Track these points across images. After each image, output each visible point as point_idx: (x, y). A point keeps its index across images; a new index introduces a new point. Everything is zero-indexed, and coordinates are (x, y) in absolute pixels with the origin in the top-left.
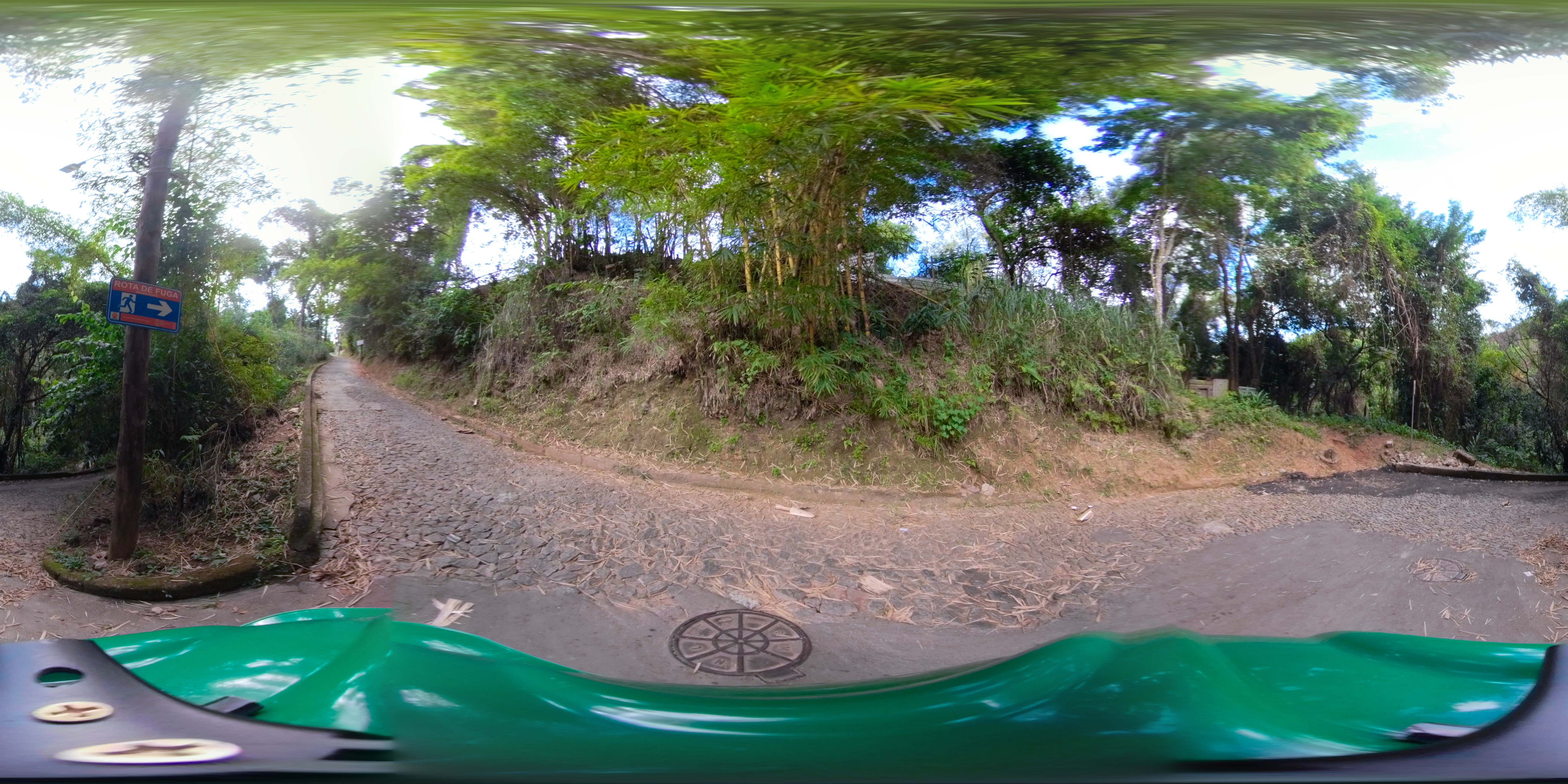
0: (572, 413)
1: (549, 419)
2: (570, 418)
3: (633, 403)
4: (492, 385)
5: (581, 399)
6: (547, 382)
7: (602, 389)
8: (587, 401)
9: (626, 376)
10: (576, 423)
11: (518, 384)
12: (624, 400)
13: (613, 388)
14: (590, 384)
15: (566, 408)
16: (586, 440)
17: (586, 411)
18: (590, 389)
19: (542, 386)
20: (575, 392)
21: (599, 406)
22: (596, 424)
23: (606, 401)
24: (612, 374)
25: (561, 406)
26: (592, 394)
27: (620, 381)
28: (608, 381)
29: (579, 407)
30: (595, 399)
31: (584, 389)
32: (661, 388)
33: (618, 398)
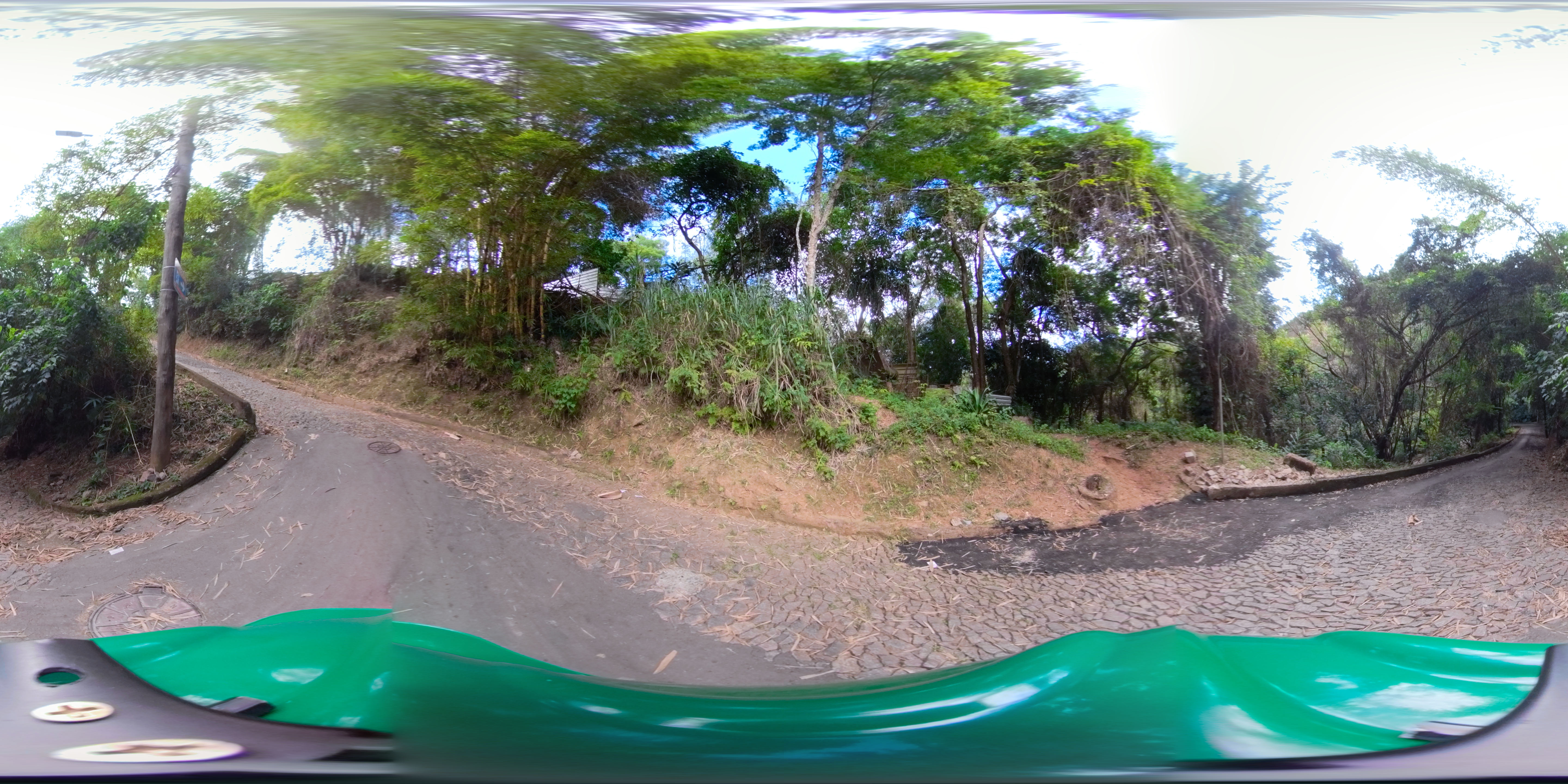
0: (351, 379)
2: (349, 382)
3: (388, 375)
4: (297, 359)
5: (356, 371)
6: (336, 359)
7: (371, 365)
8: (359, 372)
9: (385, 358)
10: (352, 385)
11: (317, 360)
12: (382, 373)
13: (376, 366)
14: (363, 363)
15: (348, 376)
17: (358, 378)
19: (332, 362)
20: (353, 367)
21: (366, 376)
22: (364, 386)
23: (371, 374)
24: (377, 357)
25: (343, 375)
26: (364, 368)
27: (382, 362)
28: (374, 361)
29: (354, 376)
30: (364, 372)
31: (359, 365)
32: (404, 367)
33: (379, 372)
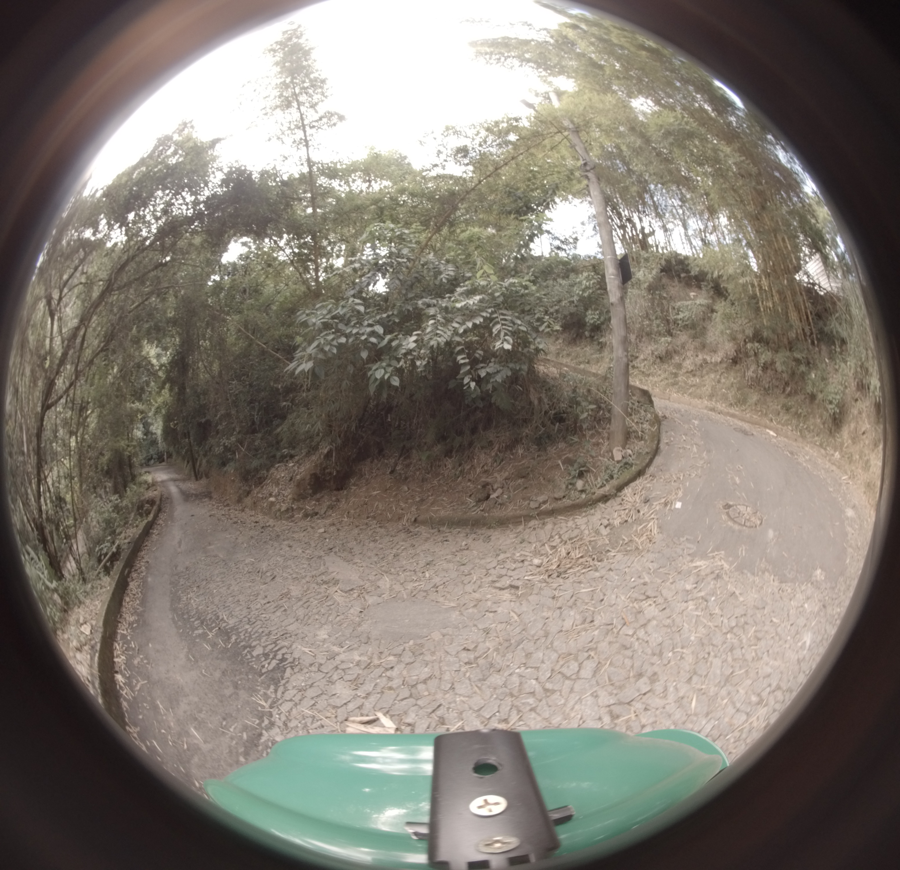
0: (680, 378)
1: (666, 382)
2: (679, 381)
3: (712, 376)
5: (684, 370)
6: (660, 358)
7: (696, 365)
8: (687, 372)
10: (683, 384)
11: (642, 358)
12: (707, 374)
13: (701, 366)
14: (688, 362)
15: (676, 375)
16: (690, 394)
17: (688, 378)
18: (688, 364)
19: (658, 360)
20: (679, 366)
21: (694, 375)
22: (694, 385)
23: (698, 373)
24: (700, 357)
25: (672, 373)
26: (690, 368)
27: (705, 362)
28: (698, 361)
29: (683, 375)
30: (692, 371)
31: (685, 364)
33: (704, 372)
